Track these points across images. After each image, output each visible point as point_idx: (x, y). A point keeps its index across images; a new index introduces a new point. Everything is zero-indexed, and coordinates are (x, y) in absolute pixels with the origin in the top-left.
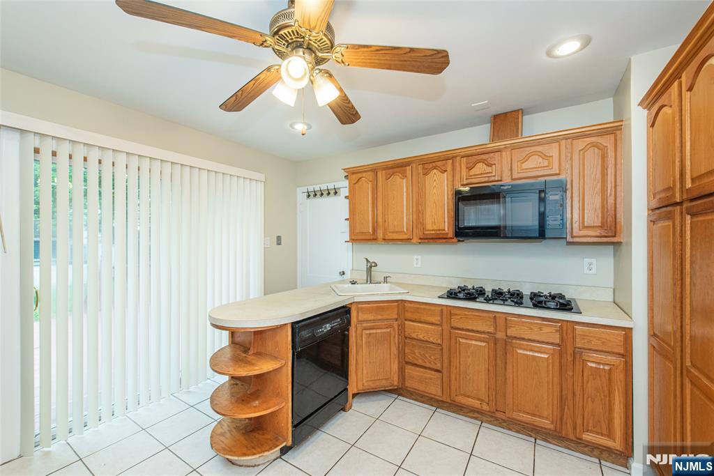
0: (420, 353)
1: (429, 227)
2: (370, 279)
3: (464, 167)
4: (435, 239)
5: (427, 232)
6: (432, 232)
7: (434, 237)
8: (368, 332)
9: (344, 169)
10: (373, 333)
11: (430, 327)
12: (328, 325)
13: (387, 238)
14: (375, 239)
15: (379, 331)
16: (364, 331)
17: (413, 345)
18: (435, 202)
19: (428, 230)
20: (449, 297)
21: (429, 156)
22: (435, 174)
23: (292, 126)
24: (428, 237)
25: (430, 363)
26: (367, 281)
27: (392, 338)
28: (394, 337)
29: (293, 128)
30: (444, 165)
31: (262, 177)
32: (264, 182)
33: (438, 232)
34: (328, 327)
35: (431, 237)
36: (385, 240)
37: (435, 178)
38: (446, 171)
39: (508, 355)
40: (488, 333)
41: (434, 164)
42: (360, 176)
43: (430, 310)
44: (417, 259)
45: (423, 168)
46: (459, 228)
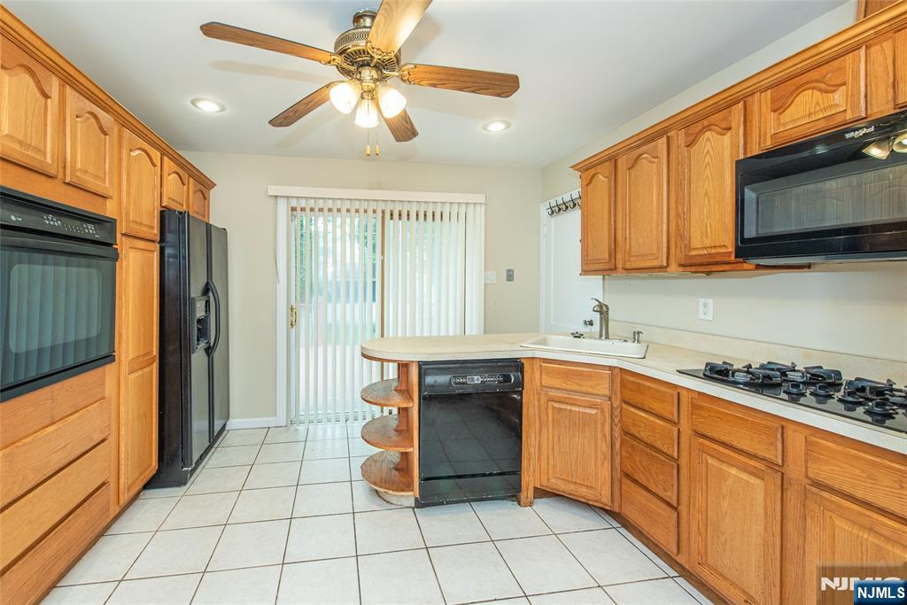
0: (641, 463)
1: (697, 241)
2: (605, 333)
3: (766, 108)
4: (705, 266)
5: (693, 253)
6: (702, 252)
7: (705, 260)
8: (557, 405)
9: (572, 167)
10: (566, 410)
11: (658, 421)
12: (476, 377)
13: (627, 267)
14: (615, 269)
15: (577, 409)
16: (550, 403)
17: (633, 447)
18: (706, 194)
19: (695, 249)
20: (706, 377)
21: (696, 110)
22: (708, 139)
23: (485, 128)
24: (694, 261)
25: (656, 486)
26: (601, 336)
27: (599, 426)
28: (603, 425)
29: (487, 130)
30: (725, 119)
31: (480, 198)
32: (485, 204)
33: (713, 251)
34: (477, 380)
35: (699, 261)
36: (626, 269)
37: (708, 147)
38: (730, 129)
39: (809, 521)
40: (764, 459)
41: (706, 122)
42: (594, 172)
43: (658, 391)
44: (705, 305)
45: (687, 135)
46: (744, 240)
